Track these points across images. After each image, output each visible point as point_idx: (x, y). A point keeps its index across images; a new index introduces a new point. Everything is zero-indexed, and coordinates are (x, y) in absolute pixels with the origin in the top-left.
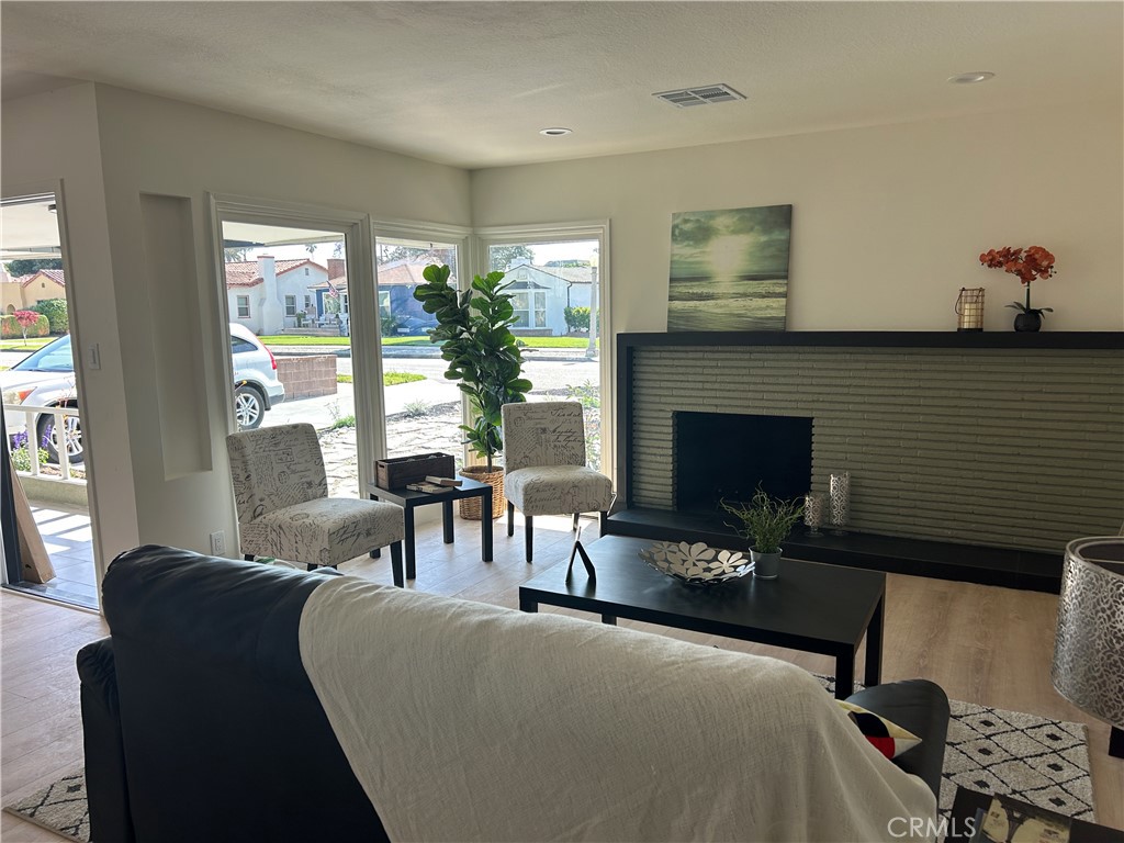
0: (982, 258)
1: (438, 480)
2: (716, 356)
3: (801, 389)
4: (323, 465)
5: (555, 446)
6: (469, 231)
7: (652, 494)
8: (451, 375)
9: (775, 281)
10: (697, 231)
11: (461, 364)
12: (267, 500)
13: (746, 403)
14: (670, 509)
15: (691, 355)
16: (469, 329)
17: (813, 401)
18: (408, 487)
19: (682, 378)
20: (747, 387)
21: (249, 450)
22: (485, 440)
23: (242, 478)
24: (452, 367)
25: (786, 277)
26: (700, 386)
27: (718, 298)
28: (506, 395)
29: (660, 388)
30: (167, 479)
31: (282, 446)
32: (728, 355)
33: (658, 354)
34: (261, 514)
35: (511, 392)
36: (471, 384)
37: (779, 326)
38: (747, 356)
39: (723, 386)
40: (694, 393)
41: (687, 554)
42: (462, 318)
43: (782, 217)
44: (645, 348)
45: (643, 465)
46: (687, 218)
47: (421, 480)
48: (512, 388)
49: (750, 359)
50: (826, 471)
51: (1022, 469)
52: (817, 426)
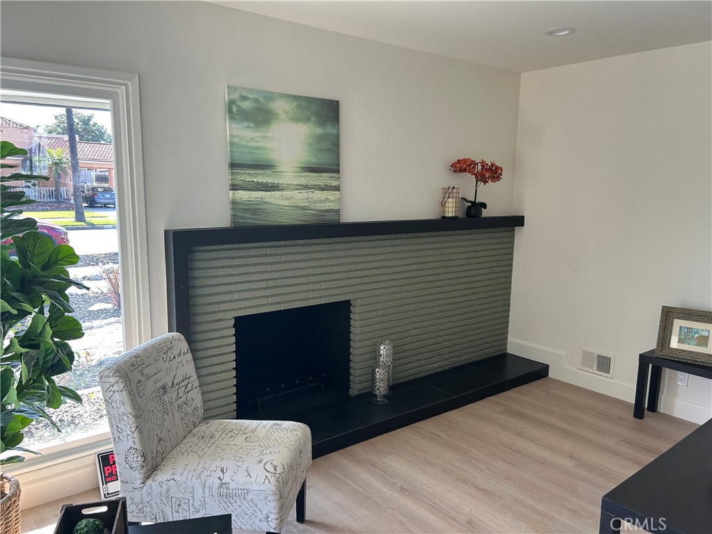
0: (453, 166)
2: (279, 250)
20: (308, 280)
26: (264, 284)
29: (219, 293)
32: (290, 250)
33: (214, 255)
49: (310, 252)
50: (367, 343)
51: (467, 310)
52: (361, 306)
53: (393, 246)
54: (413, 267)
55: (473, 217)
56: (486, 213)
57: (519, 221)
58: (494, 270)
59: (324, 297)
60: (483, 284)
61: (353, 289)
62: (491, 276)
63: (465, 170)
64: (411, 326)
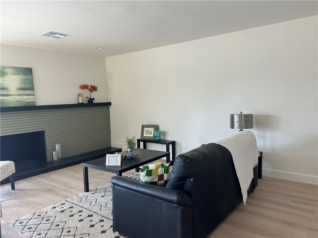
0: (81, 87)
2: (12, 115)
3: (41, 122)
15: (1, 116)
17: (46, 125)
20: (24, 124)
26: (7, 126)
32: (17, 115)
39: (16, 125)
49: (24, 115)
50: (51, 145)
51: (92, 133)
52: (48, 132)
53: (59, 113)
54: (68, 120)
55: (91, 103)
56: (95, 102)
57: (110, 104)
58: (102, 120)
59: (32, 130)
60: (98, 124)
61: (44, 127)
62: (102, 122)
63: (85, 88)
64: (70, 139)
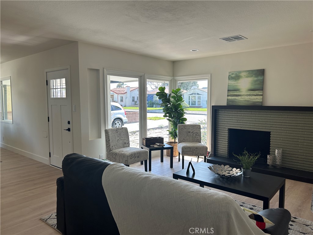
1: (158, 144)
2: (241, 112)
3: (267, 123)
4: (129, 138)
5: (192, 137)
6: (172, 78)
7: (221, 152)
8: (165, 116)
9: (259, 91)
10: (236, 77)
11: (168, 113)
12: (114, 146)
13: (250, 127)
14: (227, 157)
15: (233, 112)
16: (170, 104)
17: (271, 127)
18: (151, 146)
19: (231, 119)
20: (250, 122)
21: (110, 134)
22: (173, 134)
23: (108, 141)
24: (166, 114)
25: (262, 90)
26: (236, 121)
27: (241, 96)
28: (179, 122)
29: (224, 121)
30: (90, 140)
31: (119, 133)
32: (245, 113)
33: (224, 112)
34: (112, 150)
35: (181, 121)
36: (170, 119)
37: (260, 104)
38: (250, 113)
39: (243, 122)
40: (234, 123)
41: (223, 168)
42: (169, 101)
43: (262, 72)
44: (220, 110)
45: (219, 144)
46: (233, 73)
47: (154, 144)
48: (182, 120)
49: (251, 114)
52: (273, 134)
53: (288, 115)
59: (256, 128)
64: (299, 148)
